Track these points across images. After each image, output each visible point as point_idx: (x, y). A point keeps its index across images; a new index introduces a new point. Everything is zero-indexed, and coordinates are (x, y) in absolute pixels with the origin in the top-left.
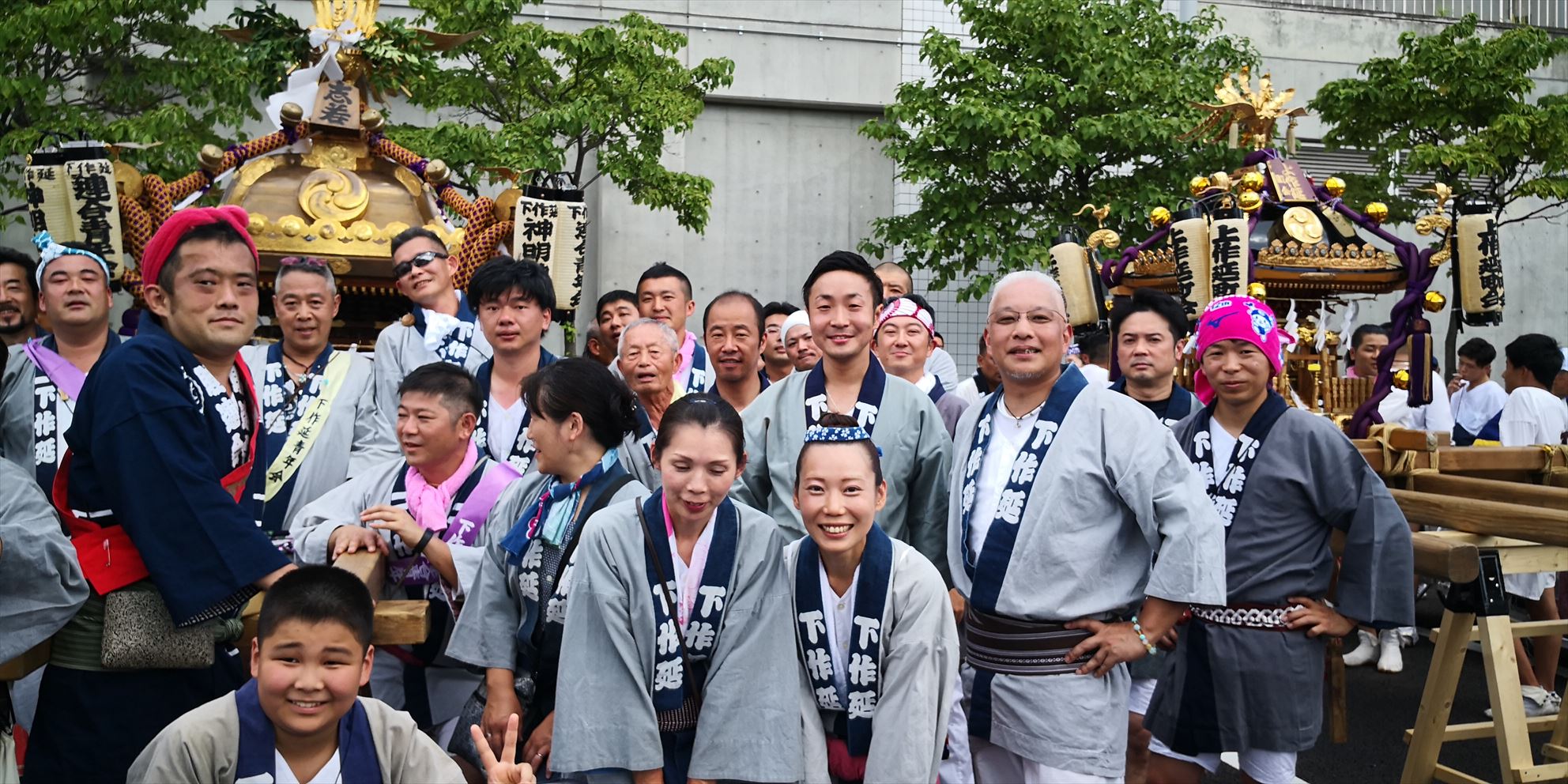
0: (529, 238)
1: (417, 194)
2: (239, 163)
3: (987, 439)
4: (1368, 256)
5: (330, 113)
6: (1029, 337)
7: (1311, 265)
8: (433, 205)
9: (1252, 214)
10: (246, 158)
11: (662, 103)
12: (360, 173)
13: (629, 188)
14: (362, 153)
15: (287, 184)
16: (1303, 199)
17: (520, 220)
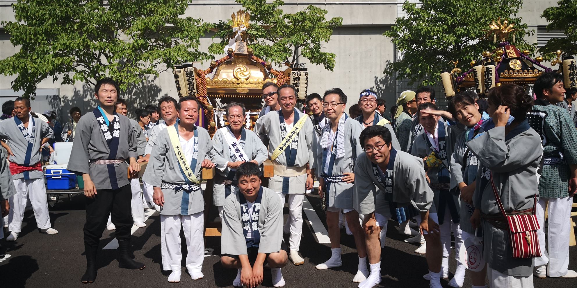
0: (294, 81)
1: (263, 70)
2: (218, 65)
4: (536, 73)
5: (239, 50)
7: (517, 76)
9: (498, 63)
10: (220, 63)
11: (321, 33)
12: (247, 65)
14: (247, 60)
15: (230, 70)
16: (516, 57)
17: (292, 77)
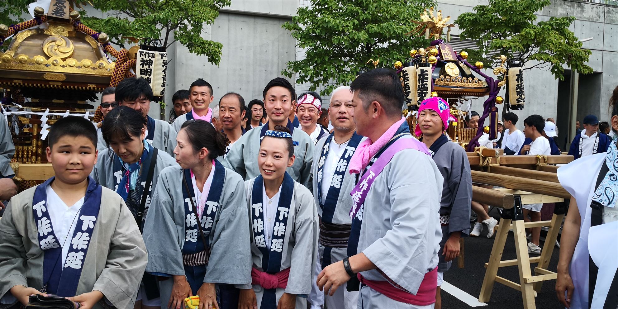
0: (143, 67)
1: (95, 47)
2: (16, 32)
3: (327, 152)
4: (476, 82)
5: (56, 12)
6: (345, 113)
7: (455, 85)
8: (102, 52)
9: (433, 65)
10: (19, 30)
11: (201, 12)
12: (70, 38)
13: (188, 46)
14: (71, 29)
15: (38, 42)
16: (453, 59)
17: (139, 59)
